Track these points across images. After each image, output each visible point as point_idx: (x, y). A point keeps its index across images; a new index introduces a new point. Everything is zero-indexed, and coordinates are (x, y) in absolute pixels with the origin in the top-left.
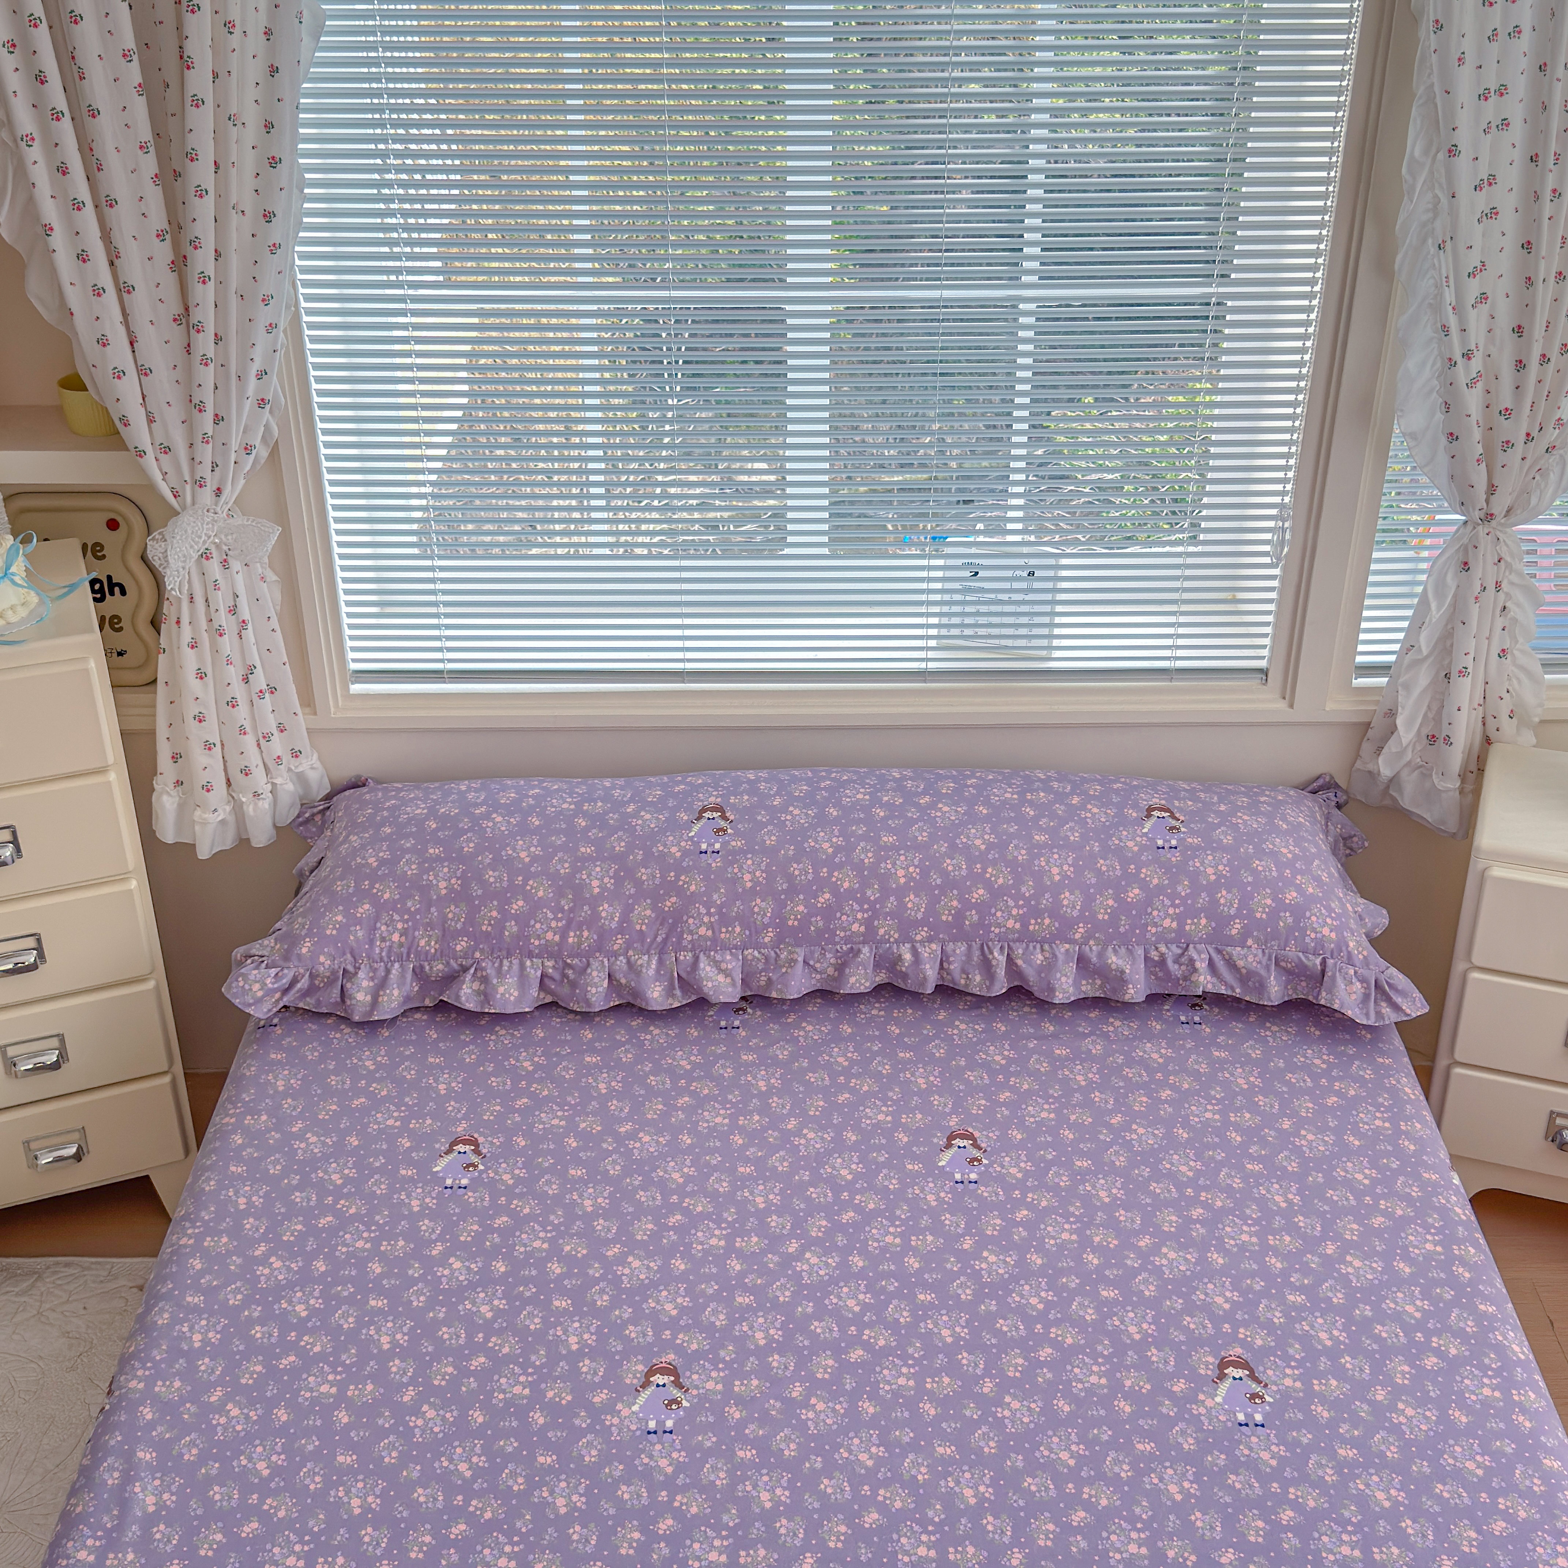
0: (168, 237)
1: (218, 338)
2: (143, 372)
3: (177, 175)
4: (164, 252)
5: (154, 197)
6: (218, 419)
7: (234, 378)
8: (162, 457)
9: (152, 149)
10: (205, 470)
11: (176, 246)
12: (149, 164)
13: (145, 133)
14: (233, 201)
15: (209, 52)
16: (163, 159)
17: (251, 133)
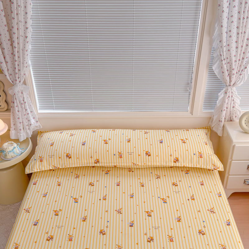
0: (10, 40)
1: (19, 57)
2: (6, 62)
3: (11, 30)
4: (9, 43)
5: (7, 34)
6: (19, 70)
7: (22, 63)
8: (10, 76)
9: (7, 26)
10: (17, 78)
11: (11, 42)
12: (6, 28)
13: (5, 23)
14: (21, 35)
15: (16, 11)
16: (8, 27)
17: (23, 23)
